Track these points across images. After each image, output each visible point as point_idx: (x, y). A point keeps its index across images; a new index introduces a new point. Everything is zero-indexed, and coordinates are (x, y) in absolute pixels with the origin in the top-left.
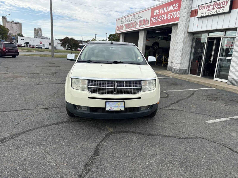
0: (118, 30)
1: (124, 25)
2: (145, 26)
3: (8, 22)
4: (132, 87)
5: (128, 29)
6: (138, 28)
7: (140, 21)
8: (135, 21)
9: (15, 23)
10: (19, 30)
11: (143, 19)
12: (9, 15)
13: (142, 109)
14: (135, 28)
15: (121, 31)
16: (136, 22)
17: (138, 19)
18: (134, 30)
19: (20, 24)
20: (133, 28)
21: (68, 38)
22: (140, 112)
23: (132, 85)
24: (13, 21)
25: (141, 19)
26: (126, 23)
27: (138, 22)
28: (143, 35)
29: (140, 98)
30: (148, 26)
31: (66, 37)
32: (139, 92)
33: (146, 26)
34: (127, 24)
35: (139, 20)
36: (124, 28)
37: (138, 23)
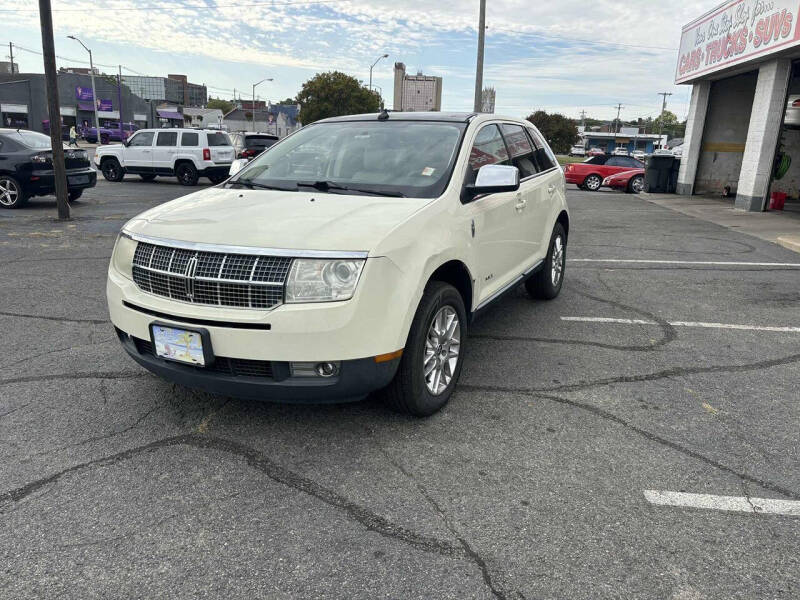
0: (682, 72)
1: (704, 50)
2: (778, 42)
3: (407, 78)
4: (248, 278)
5: (717, 63)
6: (751, 52)
7: (760, 23)
8: (741, 26)
9: (427, 79)
10: (434, 101)
11: (770, 13)
12: (386, 56)
13: (296, 373)
14: (741, 55)
15: (695, 71)
16: (745, 30)
17: (756, 15)
18: (735, 63)
19: (438, 81)
20: (735, 57)
21: (543, 113)
22: (287, 383)
23: (249, 273)
24: (420, 74)
25: (763, 16)
26: (711, 40)
27: (753, 29)
28: (772, 83)
29: (267, 327)
30: (787, 39)
31: (537, 110)
32: (276, 302)
33: (781, 40)
34: (715, 43)
35: (758, 19)
36: (704, 63)
37: (751, 35)
